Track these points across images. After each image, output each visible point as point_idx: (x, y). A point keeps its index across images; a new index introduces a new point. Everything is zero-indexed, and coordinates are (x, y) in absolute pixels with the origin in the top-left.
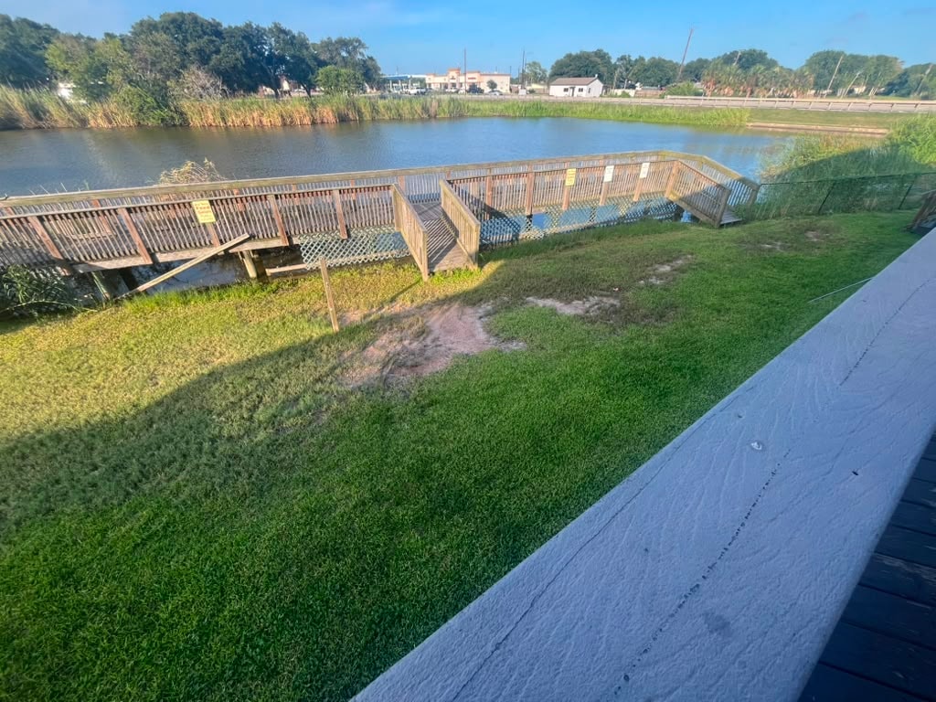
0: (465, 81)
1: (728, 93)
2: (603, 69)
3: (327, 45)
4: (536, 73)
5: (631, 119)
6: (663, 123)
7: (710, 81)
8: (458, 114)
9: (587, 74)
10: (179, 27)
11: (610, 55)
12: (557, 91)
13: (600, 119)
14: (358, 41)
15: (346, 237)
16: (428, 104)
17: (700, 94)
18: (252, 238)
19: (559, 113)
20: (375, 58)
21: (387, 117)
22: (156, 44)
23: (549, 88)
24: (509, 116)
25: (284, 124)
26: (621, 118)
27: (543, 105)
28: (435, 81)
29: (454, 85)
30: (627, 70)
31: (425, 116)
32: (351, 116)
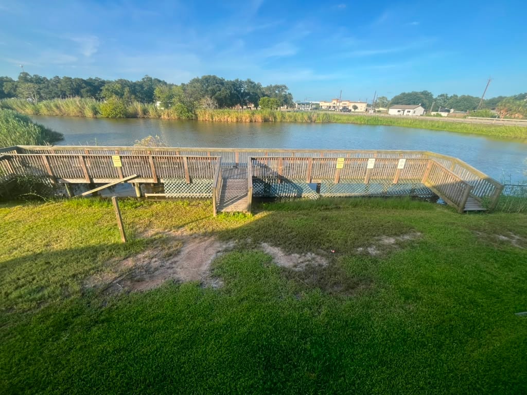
0: (341, 105)
1: (518, 117)
2: (425, 101)
3: (269, 88)
4: (383, 102)
5: (438, 129)
6: (461, 133)
7: (503, 109)
8: (328, 121)
9: (414, 103)
10: (207, 81)
11: (432, 93)
12: (393, 112)
13: (416, 128)
14: (285, 87)
15: (189, 182)
16: (312, 116)
17: (495, 117)
18: (138, 177)
19: (390, 123)
20: (292, 93)
21: (288, 121)
22: (194, 87)
23: (388, 110)
24: (357, 124)
25: (237, 122)
26: (430, 128)
27: (379, 119)
28: (324, 105)
29: (334, 107)
30: (445, 102)
31: (309, 121)
32: (270, 119)
